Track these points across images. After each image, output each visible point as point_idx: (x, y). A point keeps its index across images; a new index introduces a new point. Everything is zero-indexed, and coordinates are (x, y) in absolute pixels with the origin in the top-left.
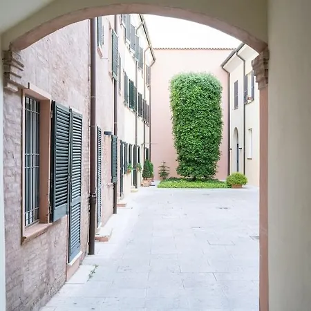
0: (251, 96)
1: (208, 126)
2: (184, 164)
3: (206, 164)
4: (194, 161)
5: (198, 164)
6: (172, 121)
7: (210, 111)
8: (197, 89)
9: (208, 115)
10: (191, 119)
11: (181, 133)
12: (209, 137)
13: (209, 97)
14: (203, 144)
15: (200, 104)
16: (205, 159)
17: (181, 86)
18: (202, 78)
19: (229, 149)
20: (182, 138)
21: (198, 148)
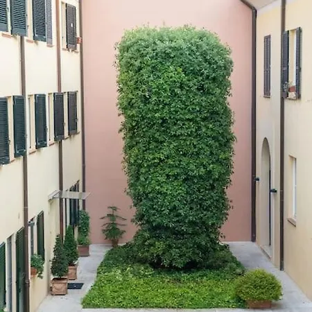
0: (294, 84)
1: (198, 154)
2: (147, 235)
3: (195, 234)
4: (167, 228)
5: (178, 234)
6: (122, 134)
7: (204, 119)
8: (173, 72)
9: (199, 128)
10: (161, 139)
11: (140, 166)
12: (200, 177)
13: (201, 88)
14: (187, 193)
15: (180, 105)
16: (192, 223)
17: (137, 63)
18: (184, 46)
19: (254, 180)
20: (142, 179)
21: (177, 203)
